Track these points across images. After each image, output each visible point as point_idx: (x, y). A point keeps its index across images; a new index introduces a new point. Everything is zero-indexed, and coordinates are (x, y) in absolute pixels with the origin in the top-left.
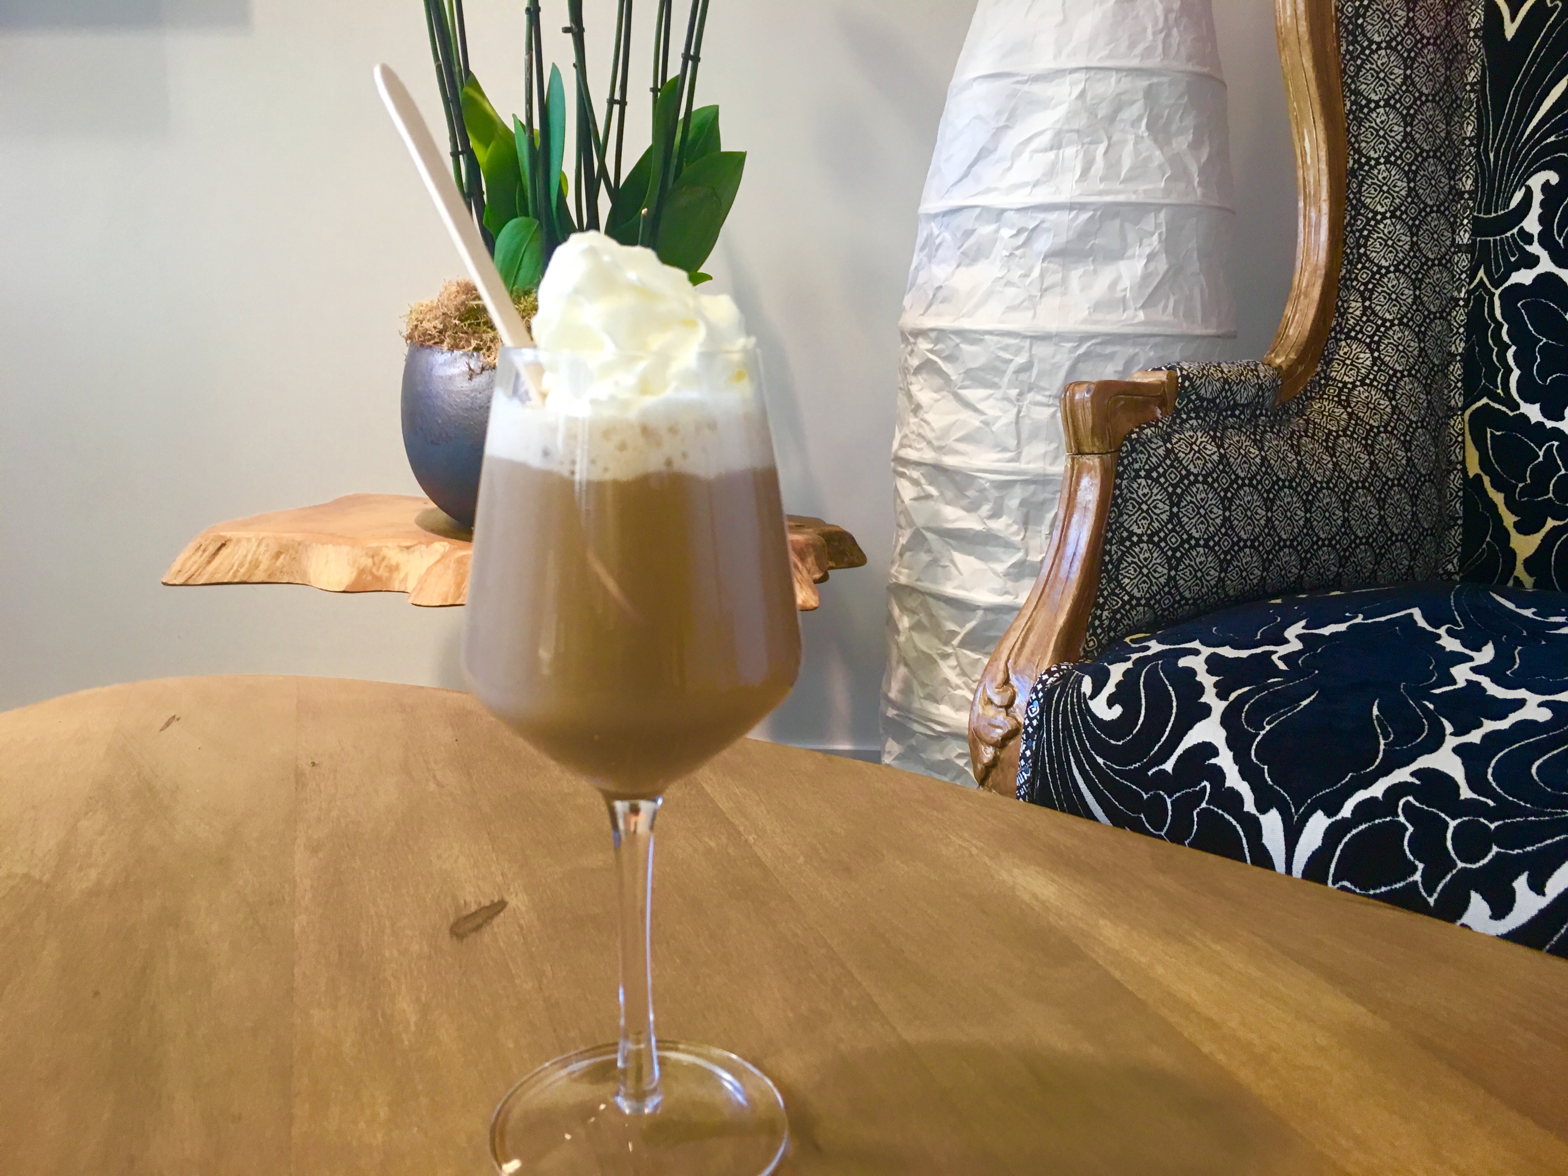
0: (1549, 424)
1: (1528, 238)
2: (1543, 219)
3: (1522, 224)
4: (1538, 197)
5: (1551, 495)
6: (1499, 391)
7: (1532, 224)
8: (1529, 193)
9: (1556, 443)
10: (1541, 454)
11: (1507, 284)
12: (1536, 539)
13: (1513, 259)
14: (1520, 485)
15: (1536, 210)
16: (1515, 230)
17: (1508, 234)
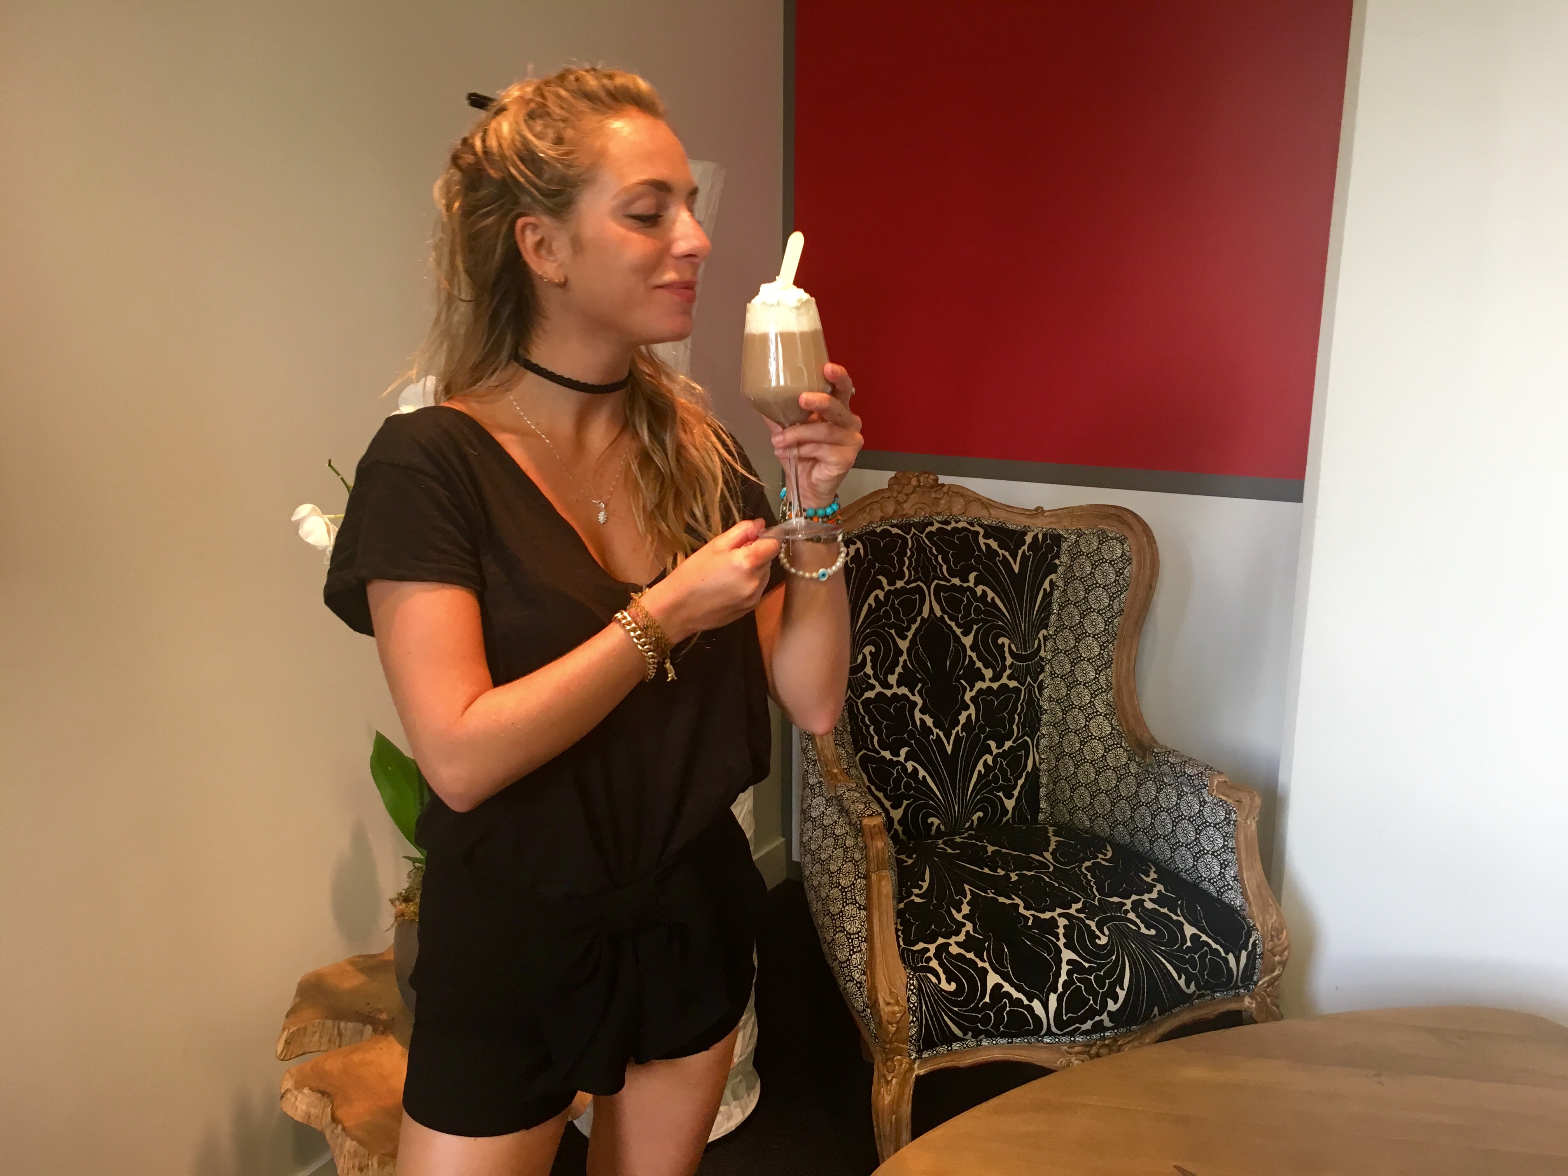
0: (895, 759)
1: (869, 677)
2: (874, 668)
3: (865, 670)
4: (869, 658)
5: (903, 790)
6: (870, 746)
7: (869, 670)
8: (864, 656)
9: (900, 767)
10: (895, 773)
11: (863, 698)
12: (900, 811)
13: (864, 686)
14: (889, 788)
15: (869, 664)
16: (862, 673)
17: (859, 675)
